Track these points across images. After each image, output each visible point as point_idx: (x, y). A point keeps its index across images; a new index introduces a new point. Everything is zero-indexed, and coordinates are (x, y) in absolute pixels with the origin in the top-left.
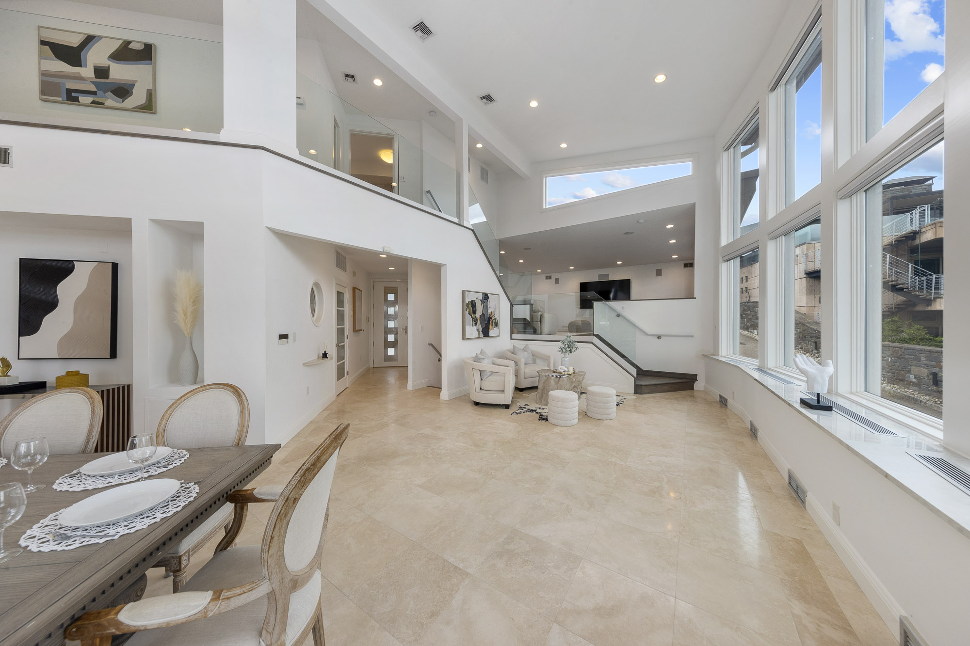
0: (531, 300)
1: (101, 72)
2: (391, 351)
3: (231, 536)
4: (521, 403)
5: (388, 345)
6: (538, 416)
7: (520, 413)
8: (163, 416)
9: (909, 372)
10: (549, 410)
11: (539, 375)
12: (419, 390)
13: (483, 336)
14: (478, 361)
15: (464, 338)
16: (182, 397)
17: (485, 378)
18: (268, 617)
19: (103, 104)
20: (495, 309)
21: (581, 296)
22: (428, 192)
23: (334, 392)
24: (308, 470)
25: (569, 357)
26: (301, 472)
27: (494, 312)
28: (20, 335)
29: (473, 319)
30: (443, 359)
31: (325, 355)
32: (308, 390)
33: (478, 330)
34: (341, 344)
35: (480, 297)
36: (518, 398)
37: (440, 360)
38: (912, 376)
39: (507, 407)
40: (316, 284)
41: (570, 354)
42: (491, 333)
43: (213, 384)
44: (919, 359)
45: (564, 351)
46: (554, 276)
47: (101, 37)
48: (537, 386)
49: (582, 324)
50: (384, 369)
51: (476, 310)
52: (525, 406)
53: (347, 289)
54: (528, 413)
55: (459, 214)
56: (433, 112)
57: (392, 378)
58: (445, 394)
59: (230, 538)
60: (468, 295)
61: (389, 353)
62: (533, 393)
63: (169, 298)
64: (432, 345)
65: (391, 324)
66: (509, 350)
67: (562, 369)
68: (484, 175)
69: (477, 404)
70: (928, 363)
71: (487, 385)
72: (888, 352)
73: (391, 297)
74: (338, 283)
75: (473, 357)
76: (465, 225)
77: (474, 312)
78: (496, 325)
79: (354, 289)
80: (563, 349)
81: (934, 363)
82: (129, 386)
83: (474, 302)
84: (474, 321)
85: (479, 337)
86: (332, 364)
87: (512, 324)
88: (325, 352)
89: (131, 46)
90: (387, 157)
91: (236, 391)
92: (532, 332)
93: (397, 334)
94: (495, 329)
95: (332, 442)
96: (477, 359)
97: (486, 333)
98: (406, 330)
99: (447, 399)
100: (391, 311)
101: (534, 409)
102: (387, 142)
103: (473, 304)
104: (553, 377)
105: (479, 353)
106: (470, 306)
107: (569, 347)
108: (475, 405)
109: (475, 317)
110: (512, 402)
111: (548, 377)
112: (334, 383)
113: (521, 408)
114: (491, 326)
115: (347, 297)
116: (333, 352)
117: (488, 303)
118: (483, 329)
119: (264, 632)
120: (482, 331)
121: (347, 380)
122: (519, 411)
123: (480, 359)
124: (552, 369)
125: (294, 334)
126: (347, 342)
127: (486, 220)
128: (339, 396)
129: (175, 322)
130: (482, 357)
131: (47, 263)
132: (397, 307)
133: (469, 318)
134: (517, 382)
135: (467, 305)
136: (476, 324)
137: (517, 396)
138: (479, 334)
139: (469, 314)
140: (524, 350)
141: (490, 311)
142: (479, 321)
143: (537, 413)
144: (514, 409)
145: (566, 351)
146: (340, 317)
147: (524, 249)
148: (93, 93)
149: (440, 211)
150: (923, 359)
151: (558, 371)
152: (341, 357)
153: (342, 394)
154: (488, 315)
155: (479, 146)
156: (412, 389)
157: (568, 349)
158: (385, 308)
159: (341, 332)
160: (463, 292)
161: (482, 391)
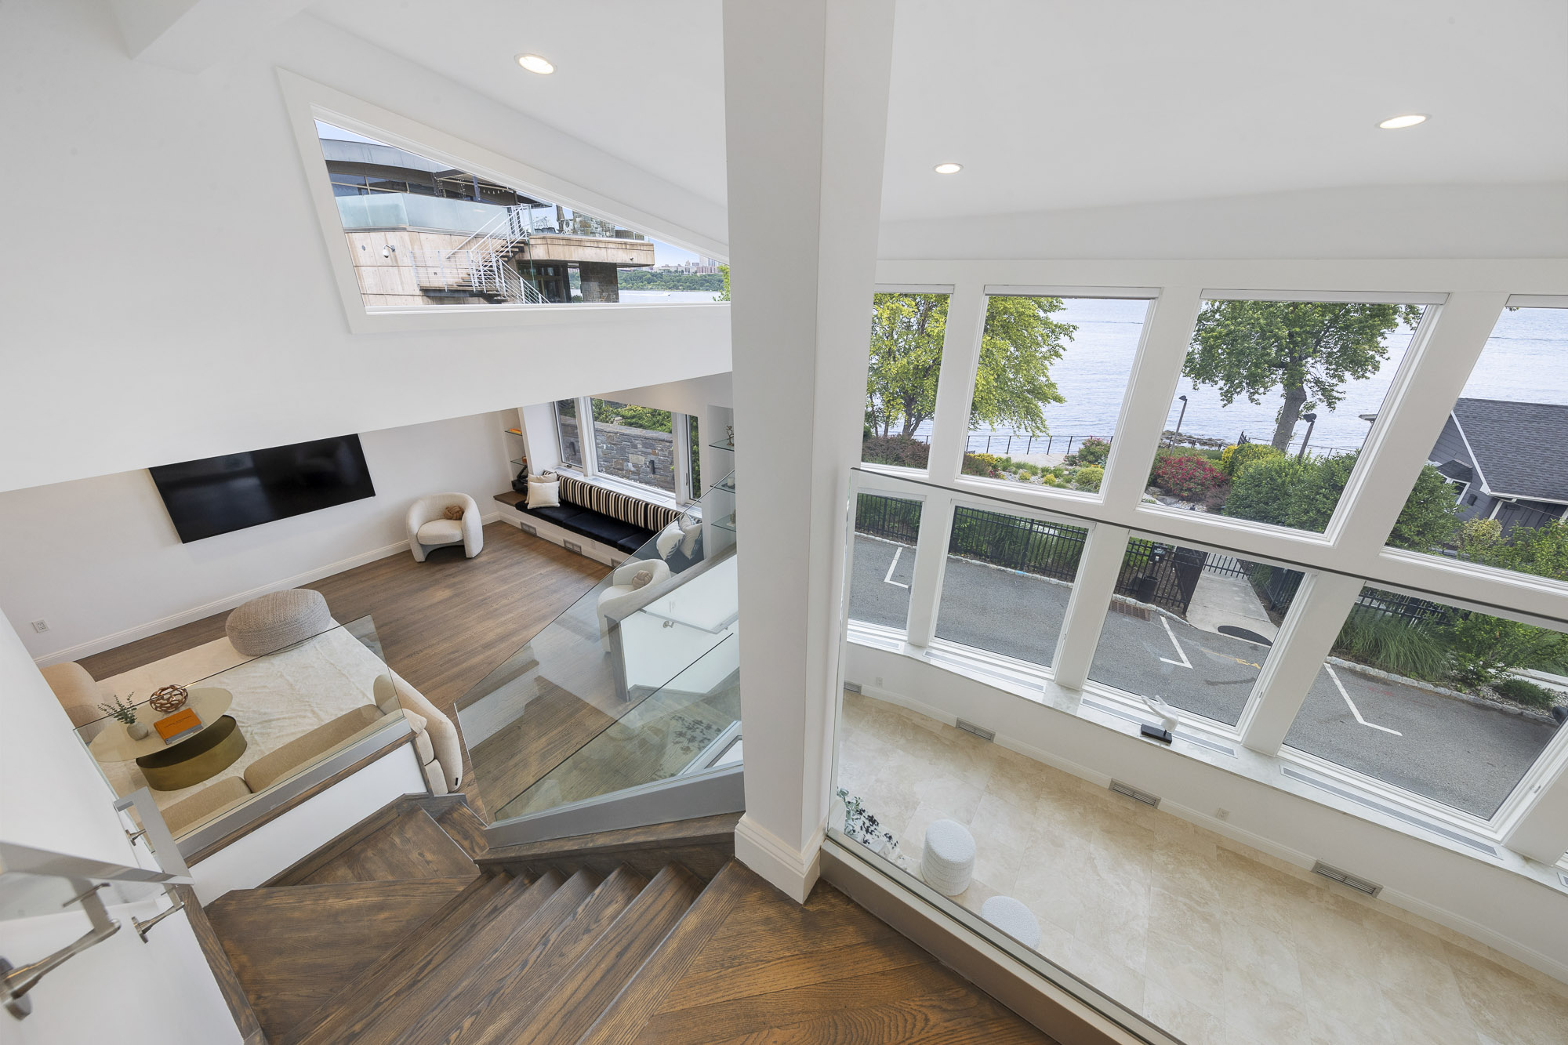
9: (628, 460)
38: (630, 464)
44: (635, 447)
70: (644, 450)
72: (601, 438)
81: (650, 451)
150: (640, 446)
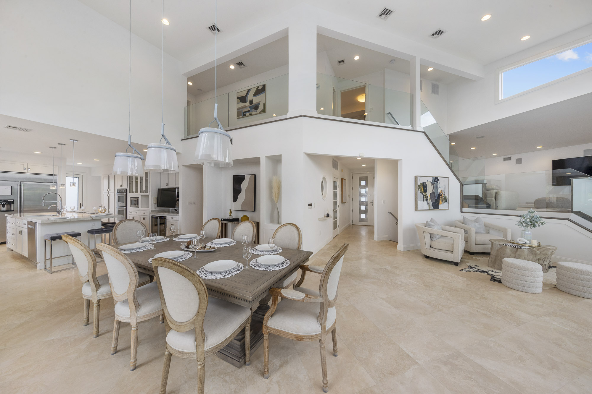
0: (484, 180)
1: (251, 102)
2: (363, 216)
3: (300, 282)
4: (472, 264)
5: (361, 212)
6: (490, 277)
7: (469, 271)
8: (274, 234)
10: (503, 274)
11: (492, 244)
12: (381, 241)
13: (433, 208)
14: (429, 226)
15: (416, 209)
16: (279, 227)
17: (434, 240)
18: (320, 313)
19: (251, 114)
20: (445, 189)
21: (553, 174)
22: (389, 113)
23: (332, 236)
24: (335, 258)
25: (530, 231)
26: (333, 258)
27: (444, 190)
28: (233, 202)
29: (424, 196)
30: (399, 223)
31: (328, 215)
32: (320, 232)
33: (428, 204)
34: (336, 210)
35: (431, 180)
36: (468, 259)
37: (397, 224)
39: (456, 264)
40: (324, 178)
41: (533, 228)
42: (441, 206)
43: (288, 223)
45: (525, 225)
46: (514, 158)
47: (251, 89)
48: (490, 253)
49: (557, 200)
50: (359, 226)
51: (427, 190)
52: (475, 267)
53: (338, 180)
54: (478, 272)
55: (413, 122)
56: (393, 60)
57: (364, 232)
58: (400, 246)
59: (300, 283)
60: (419, 179)
61: (362, 217)
62: (485, 258)
63: (271, 187)
64: (391, 213)
65: (363, 199)
66: (458, 221)
67: (520, 240)
68: (435, 89)
69: (427, 257)
71: (435, 244)
73: (363, 183)
74: (334, 177)
75: (424, 224)
76: (417, 130)
77: (425, 191)
78: (446, 200)
79: (342, 179)
80: (523, 223)
82: (259, 222)
83: (424, 184)
84: (425, 198)
85: (430, 209)
86: (331, 220)
87: (463, 200)
88: (328, 214)
89: (259, 88)
90: (362, 99)
91: (297, 227)
92: (486, 207)
93: (367, 205)
94: (445, 204)
95: (343, 249)
96: (427, 225)
97: (436, 206)
98: (373, 203)
99: (402, 250)
100: (363, 191)
101: (485, 270)
102: (362, 90)
103: (424, 186)
104: (509, 247)
105: (429, 220)
106: (422, 187)
107: (531, 222)
108: (425, 257)
109: (426, 194)
110: (461, 261)
111: (503, 247)
112: (332, 231)
113: (470, 267)
114: (440, 201)
115: (339, 184)
116: (331, 214)
117: (438, 184)
118: (433, 203)
119: (319, 318)
120: (432, 205)
121: (338, 230)
122: (468, 269)
123: (430, 225)
124: (509, 239)
125: (314, 203)
126: (338, 209)
127: (435, 122)
128: (334, 238)
129: (273, 197)
130: (432, 224)
131: (239, 176)
132: (367, 188)
133: (420, 196)
134: (466, 247)
135: (419, 186)
136: (427, 200)
137: (467, 257)
138: (429, 207)
139: (421, 192)
140: (476, 221)
141: (439, 190)
142: (429, 197)
143: (489, 274)
144: (463, 266)
145: (527, 225)
146: (335, 195)
147: (476, 138)
148: (249, 111)
149: (398, 124)
151: (515, 242)
152: (335, 218)
153: (336, 237)
154: (438, 193)
155: (430, 69)
156: (377, 240)
157: (530, 223)
158: (360, 189)
159: (335, 203)
160: (416, 178)
161: (431, 249)
